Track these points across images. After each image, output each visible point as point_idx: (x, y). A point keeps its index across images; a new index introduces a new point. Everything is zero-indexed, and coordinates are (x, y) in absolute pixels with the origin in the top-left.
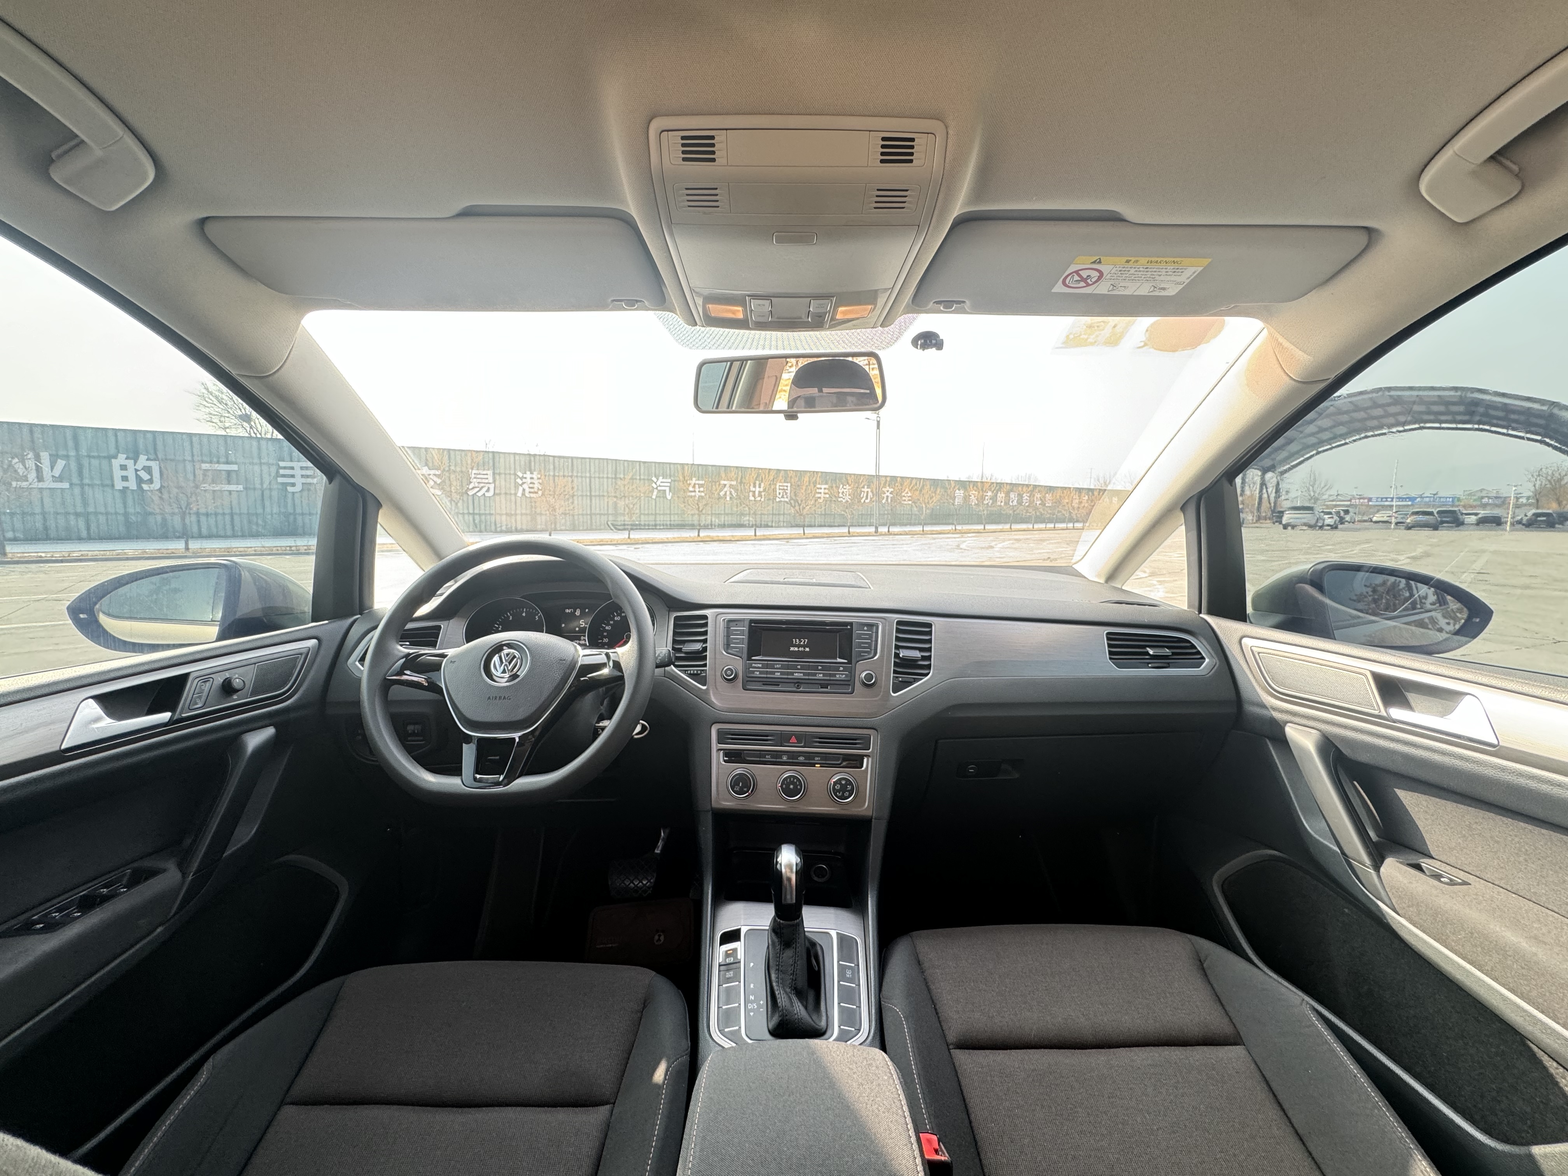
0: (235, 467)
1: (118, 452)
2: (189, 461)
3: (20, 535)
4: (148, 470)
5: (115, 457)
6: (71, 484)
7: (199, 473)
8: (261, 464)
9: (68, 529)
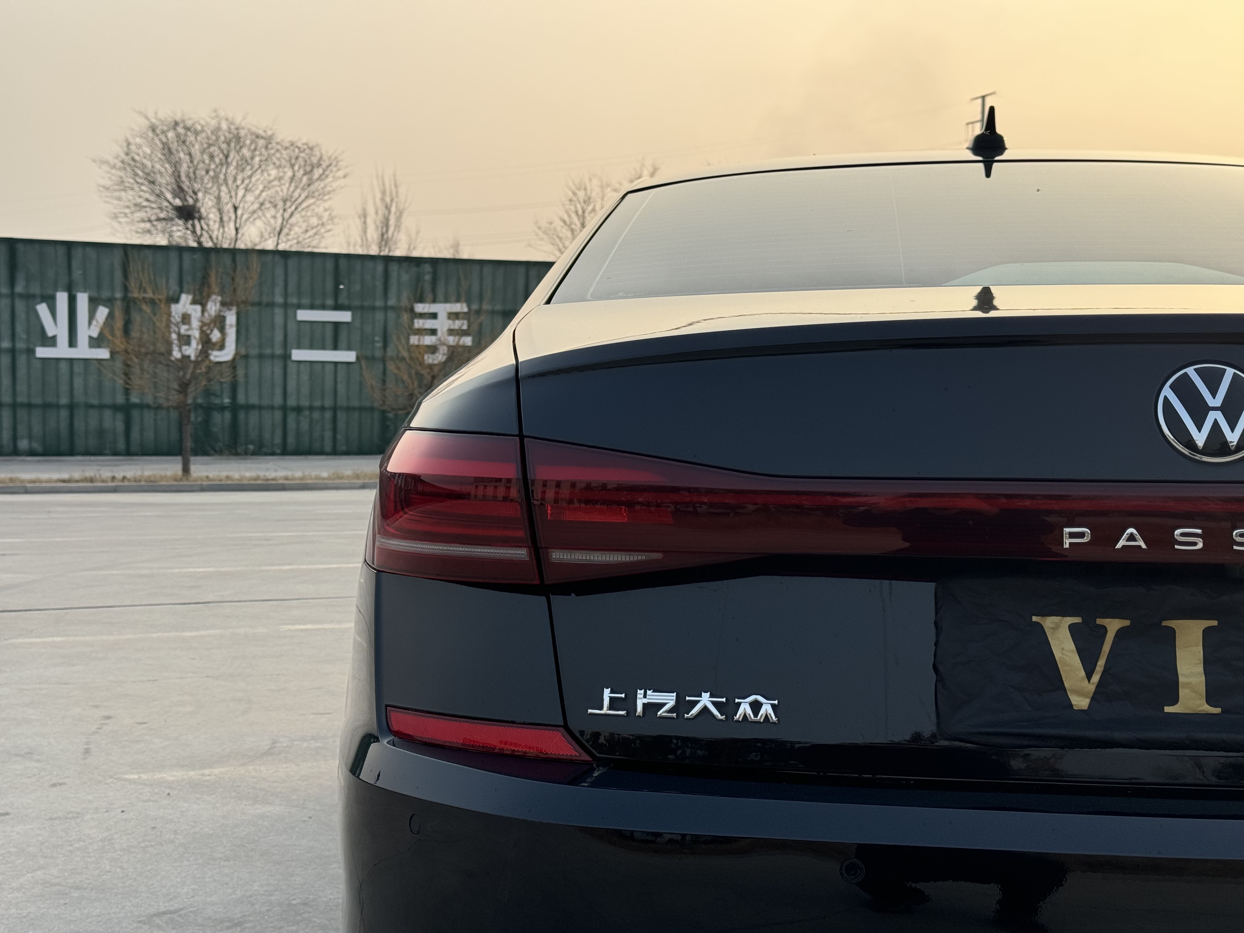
0: (345, 316)
1: (181, 292)
2: (280, 306)
3: (37, 446)
4: (220, 322)
5: (177, 300)
6: (112, 353)
7: (291, 326)
8: (386, 308)
9: (101, 433)
